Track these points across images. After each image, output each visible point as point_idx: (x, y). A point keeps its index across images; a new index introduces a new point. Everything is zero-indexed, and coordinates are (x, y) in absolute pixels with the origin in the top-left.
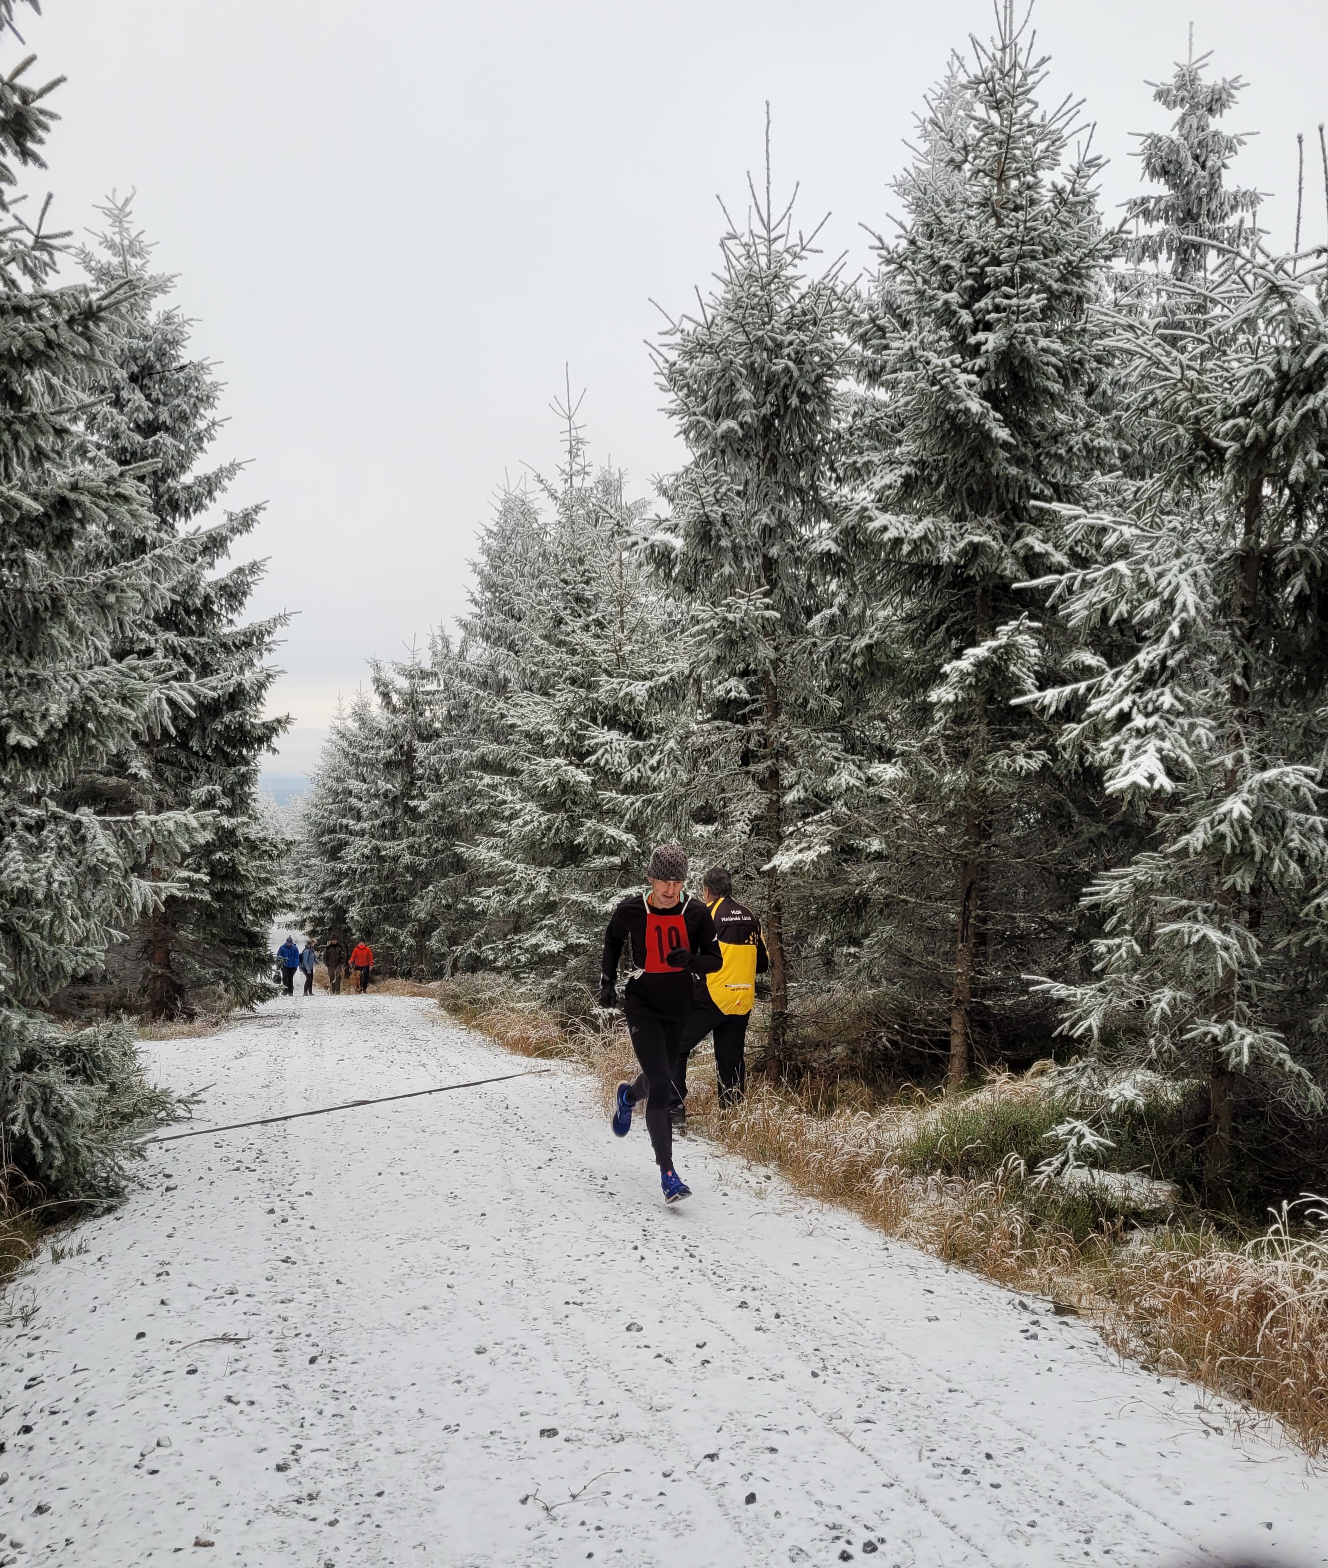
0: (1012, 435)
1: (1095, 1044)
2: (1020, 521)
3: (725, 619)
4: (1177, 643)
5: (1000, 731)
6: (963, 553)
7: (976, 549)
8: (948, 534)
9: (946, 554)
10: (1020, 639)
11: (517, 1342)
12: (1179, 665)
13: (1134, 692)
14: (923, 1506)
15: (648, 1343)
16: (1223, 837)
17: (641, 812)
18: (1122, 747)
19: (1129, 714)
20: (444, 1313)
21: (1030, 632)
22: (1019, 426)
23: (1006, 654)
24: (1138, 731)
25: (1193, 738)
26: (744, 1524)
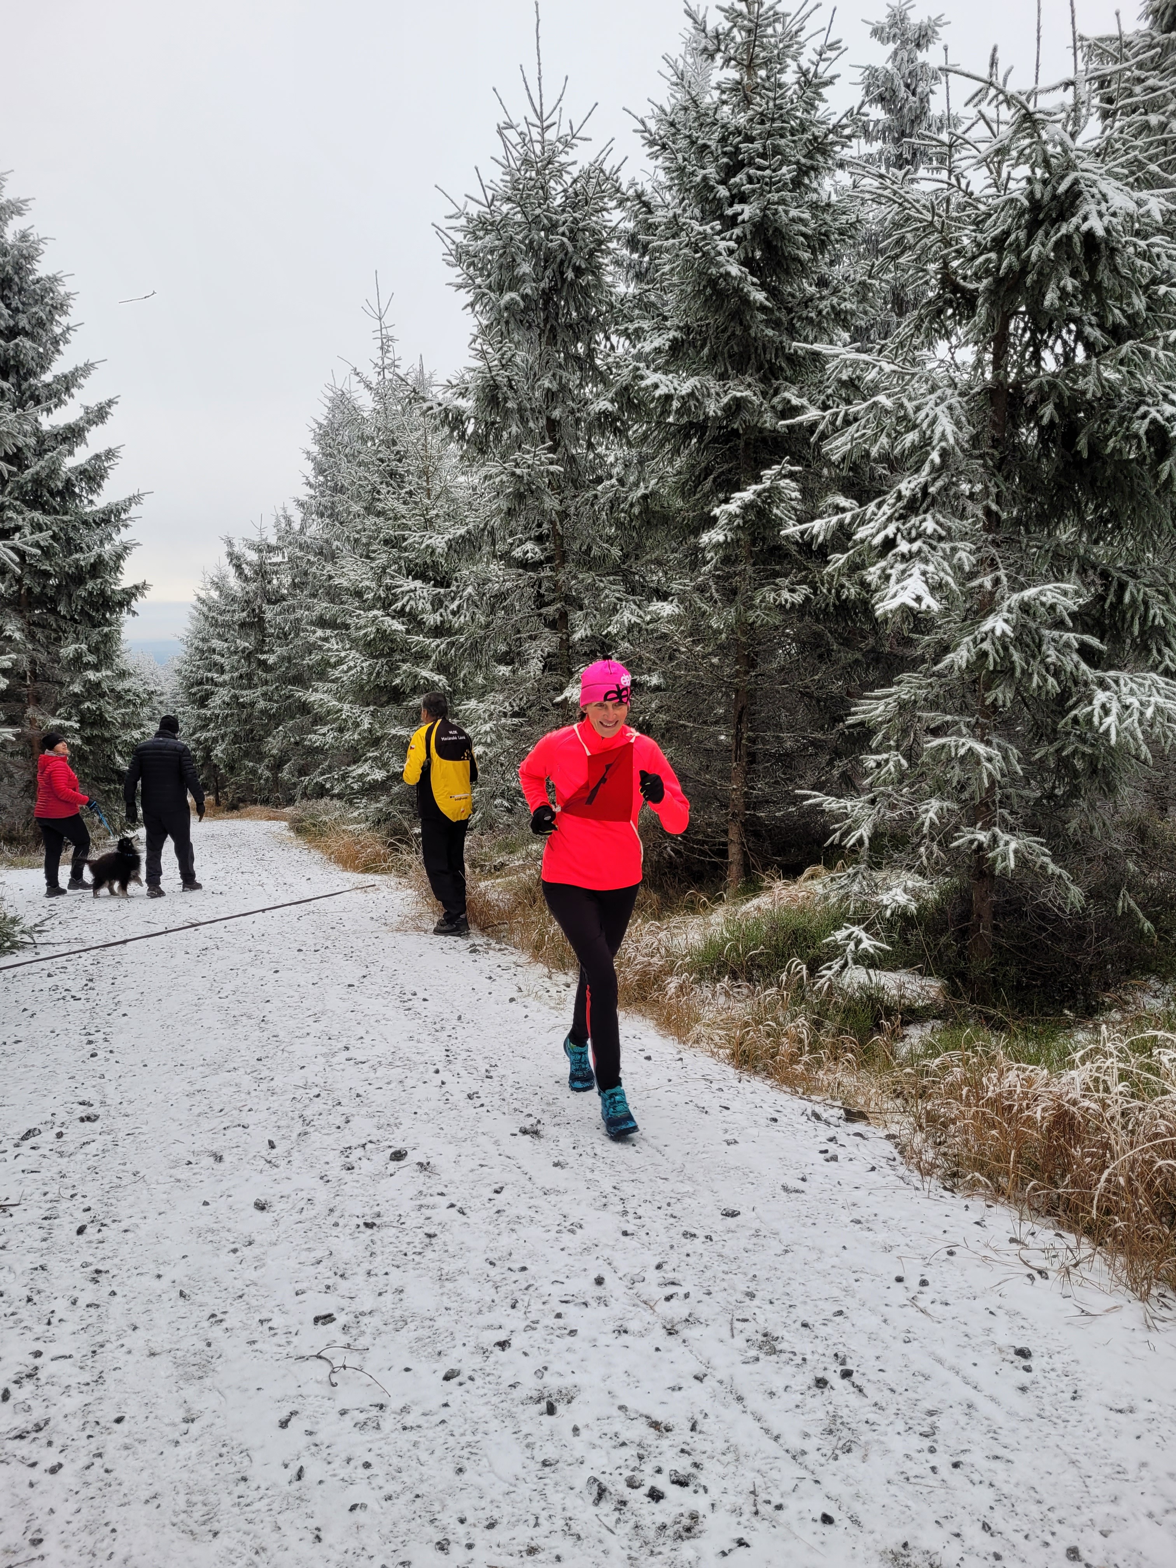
0: (767, 298)
1: (864, 852)
2: (777, 379)
3: (513, 474)
4: (937, 471)
5: (764, 570)
6: (727, 408)
7: (738, 405)
8: (712, 391)
9: (712, 408)
10: (783, 483)
11: (305, 1195)
12: (939, 493)
13: (897, 520)
14: (740, 1407)
15: (442, 1189)
16: (984, 655)
17: (446, 654)
18: (889, 571)
19: (894, 540)
20: (235, 1160)
21: (791, 475)
22: (773, 293)
23: (770, 497)
24: (903, 556)
25: (955, 561)
26: (537, 1446)
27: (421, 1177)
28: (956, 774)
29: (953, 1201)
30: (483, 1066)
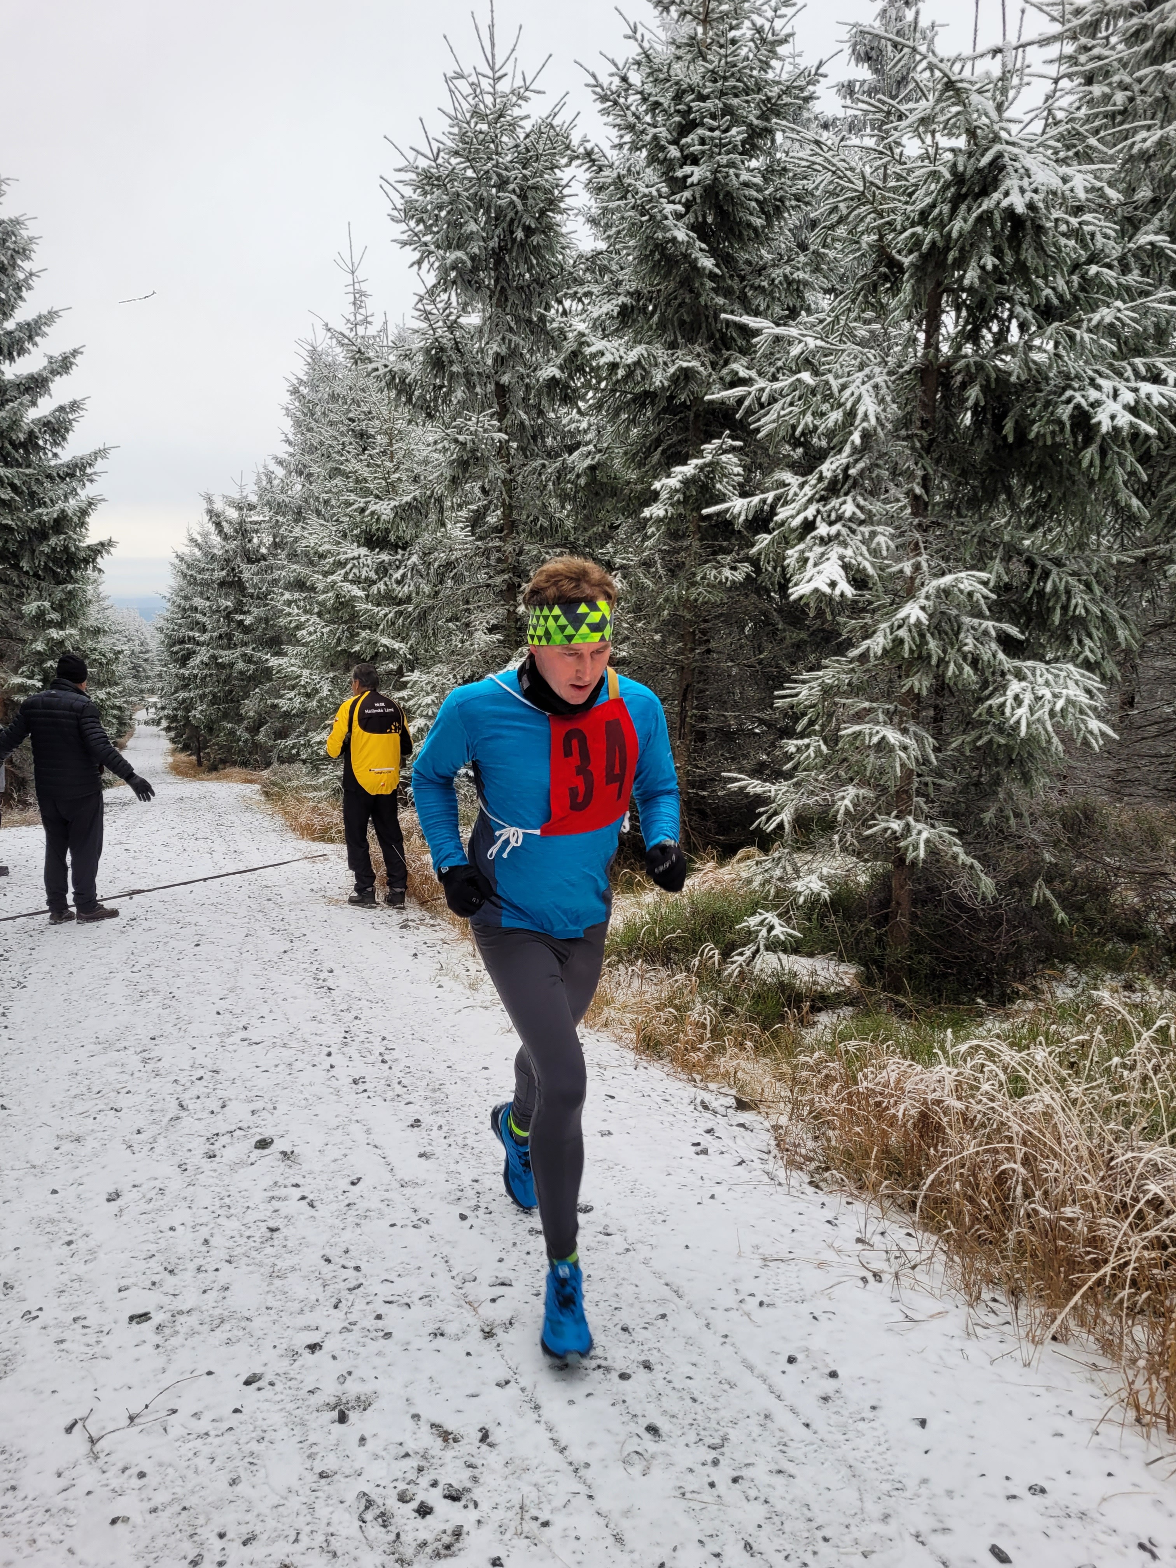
0: (717, 265)
1: (787, 835)
2: (728, 349)
3: (456, 441)
4: (858, 452)
5: (710, 546)
6: (675, 379)
7: (686, 375)
8: (660, 360)
9: (659, 378)
10: (724, 458)
11: (158, 1184)
12: (862, 473)
13: (818, 501)
14: (535, 1416)
15: (298, 1180)
16: (902, 641)
17: (393, 623)
18: (807, 554)
19: (814, 521)
20: (97, 1145)
21: (733, 449)
22: (724, 259)
23: (713, 472)
24: (822, 539)
25: (873, 546)
26: (319, 1457)
27: (282, 1166)
28: (872, 761)
29: (814, 1198)
30: (378, 1047)
